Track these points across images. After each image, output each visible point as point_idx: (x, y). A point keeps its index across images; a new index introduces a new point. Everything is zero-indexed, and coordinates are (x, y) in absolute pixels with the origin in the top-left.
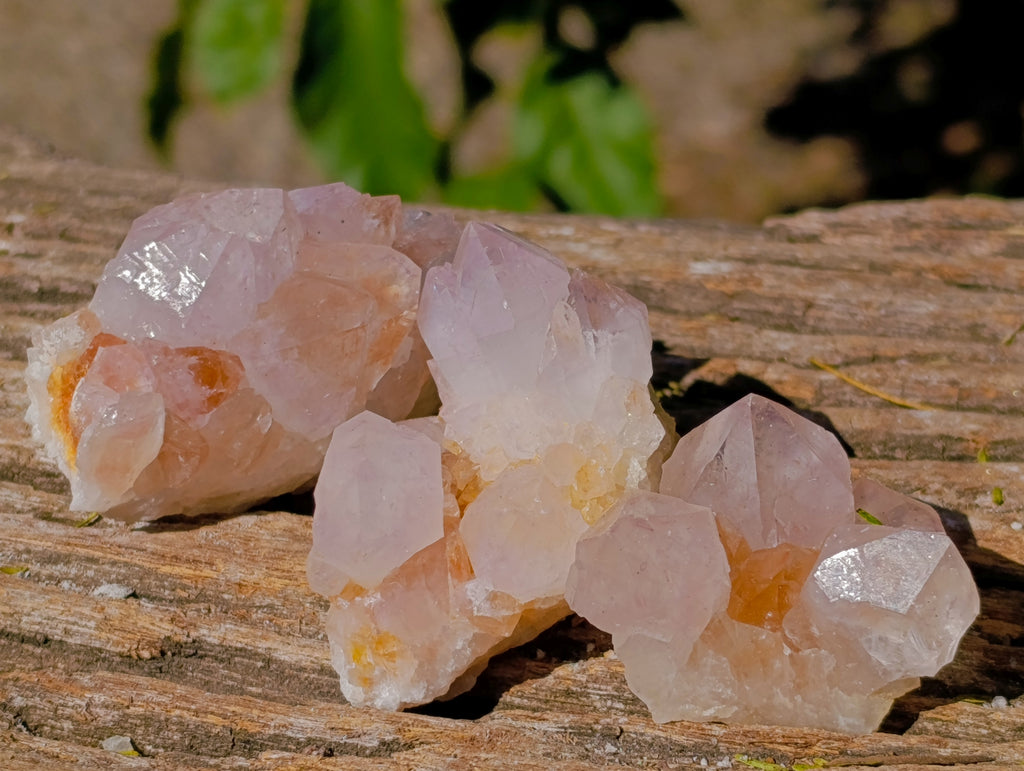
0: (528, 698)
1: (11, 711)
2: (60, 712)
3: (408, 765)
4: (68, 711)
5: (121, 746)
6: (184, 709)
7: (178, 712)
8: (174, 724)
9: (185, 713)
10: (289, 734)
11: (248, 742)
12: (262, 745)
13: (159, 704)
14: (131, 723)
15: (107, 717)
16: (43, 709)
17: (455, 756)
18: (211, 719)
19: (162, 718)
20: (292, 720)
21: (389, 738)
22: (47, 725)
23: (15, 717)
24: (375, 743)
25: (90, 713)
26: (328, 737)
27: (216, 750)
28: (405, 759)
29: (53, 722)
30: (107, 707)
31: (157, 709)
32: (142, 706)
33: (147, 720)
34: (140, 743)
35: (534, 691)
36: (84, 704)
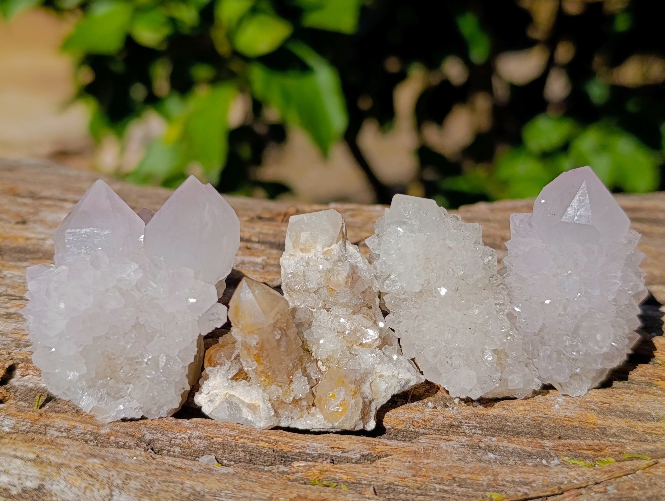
0: (428, 429)
1: (145, 442)
2: (173, 442)
3: (383, 468)
4: (178, 441)
5: (210, 460)
6: (246, 438)
7: (242, 440)
8: (240, 448)
9: (246, 441)
10: (308, 451)
11: (284, 457)
12: (292, 458)
13: (231, 436)
14: (215, 448)
15: (201, 444)
16: (163, 441)
17: (409, 462)
18: (262, 444)
19: (233, 444)
20: (308, 443)
21: (366, 453)
22: (165, 450)
23: (147, 446)
24: (358, 456)
25: (191, 442)
26: (330, 453)
27: (265, 462)
28: (381, 464)
29: (169, 448)
30: (200, 439)
31: (230, 439)
32: (221, 438)
33: (224, 446)
34: (220, 459)
35: (432, 425)
36: (187, 437)
